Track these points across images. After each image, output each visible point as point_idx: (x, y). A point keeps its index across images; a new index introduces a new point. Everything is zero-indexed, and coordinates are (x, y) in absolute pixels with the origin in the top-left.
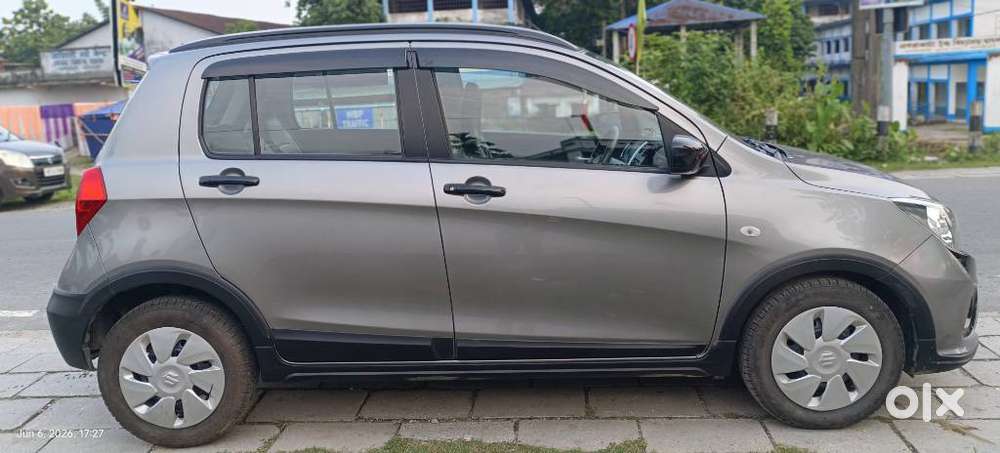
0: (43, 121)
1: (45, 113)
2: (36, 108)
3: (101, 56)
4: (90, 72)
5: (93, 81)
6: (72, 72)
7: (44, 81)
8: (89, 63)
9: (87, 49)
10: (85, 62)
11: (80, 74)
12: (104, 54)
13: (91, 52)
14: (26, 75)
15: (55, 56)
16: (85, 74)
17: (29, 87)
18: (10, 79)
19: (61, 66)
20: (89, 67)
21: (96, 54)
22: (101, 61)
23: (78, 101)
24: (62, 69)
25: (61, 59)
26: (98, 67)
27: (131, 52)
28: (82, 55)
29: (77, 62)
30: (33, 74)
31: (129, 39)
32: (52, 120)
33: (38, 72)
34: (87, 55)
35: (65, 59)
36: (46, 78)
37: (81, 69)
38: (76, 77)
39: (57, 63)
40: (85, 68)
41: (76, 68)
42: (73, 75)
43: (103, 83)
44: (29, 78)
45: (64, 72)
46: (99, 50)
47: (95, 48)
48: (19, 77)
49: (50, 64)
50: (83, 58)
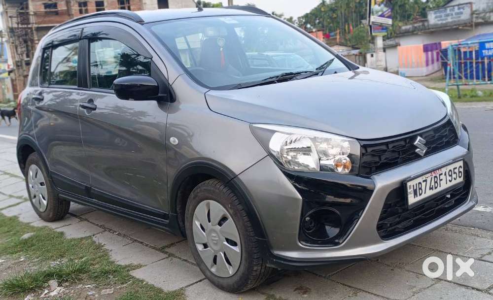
0: (425, 53)
1: (426, 49)
2: (421, 46)
3: (462, 10)
4: (455, 21)
5: (455, 27)
6: (444, 22)
7: (429, 29)
8: (454, 16)
9: (454, 6)
10: (452, 14)
11: (449, 22)
12: (463, 8)
13: (456, 8)
14: (419, 26)
15: (435, 13)
16: (452, 22)
17: (420, 33)
18: (411, 30)
19: (439, 19)
20: (454, 18)
21: (459, 9)
22: (462, 13)
23: (443, 41)
24: (438, 20)
25: (438, 15)
26: (460, 17)
27: (380, 13)
28: (450, 10)
29: (448, 15)
30: (423, 25)
31: (379, 5)
32: (430, 53)
33: (426, 24)
34: (453, 10)
35: (441, 14)
36: (430, 27)
37: (450, 20)
38: (446, 25)
39: (436, 17)
40: (452, 18)
41: (447, 19)
42: (445, 24)
43: (460, 28)
44: (421, 27)
45: (440, 22)
46: (460, 6)
47: (458, 5)
48: (416, 27)
49: (433, 18)
50: (452, 12)
